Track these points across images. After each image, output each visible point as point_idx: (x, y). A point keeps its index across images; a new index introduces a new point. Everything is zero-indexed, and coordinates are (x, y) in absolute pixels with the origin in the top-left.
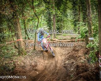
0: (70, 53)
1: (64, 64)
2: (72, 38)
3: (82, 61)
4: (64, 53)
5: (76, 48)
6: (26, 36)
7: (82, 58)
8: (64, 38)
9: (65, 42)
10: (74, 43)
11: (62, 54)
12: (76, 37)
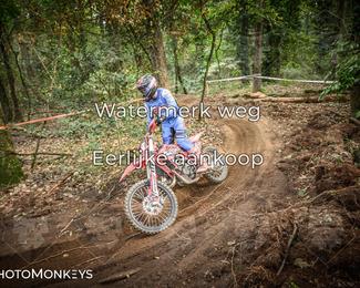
0: (299, 132)
1: (281, 162)
2: (307, 92)
3: (336, 156)
4: (281, 133)
5: (320, 122)
6: (179, 85)
7: (337, 147)
8: (284, 91)
9: (285, 102)
10: (312, 105)
11: (277, 135)
12: (320, 88)
